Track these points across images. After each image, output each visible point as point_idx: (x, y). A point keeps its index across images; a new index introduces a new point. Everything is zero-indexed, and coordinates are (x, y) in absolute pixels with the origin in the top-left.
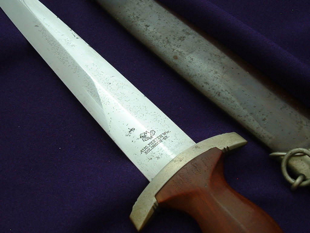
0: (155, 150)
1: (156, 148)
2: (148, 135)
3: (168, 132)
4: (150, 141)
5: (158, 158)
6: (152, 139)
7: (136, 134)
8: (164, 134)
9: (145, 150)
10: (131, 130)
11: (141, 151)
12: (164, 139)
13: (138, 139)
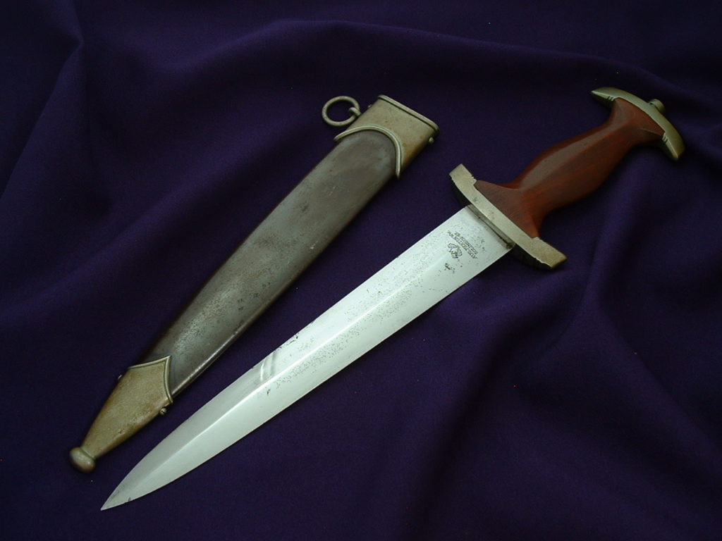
0: (473, 244)
1: (470, 243)
2: (454, 250)
3: (449, 233)
4: (462, 248)
5: (482, 241)
6: (459, 246)
7: (452, 262)
8: (452, 236)
9: (473, 254)
10: (447, 267)
11: (474, 258)
12: (459, 235)
13: (459, 260)
